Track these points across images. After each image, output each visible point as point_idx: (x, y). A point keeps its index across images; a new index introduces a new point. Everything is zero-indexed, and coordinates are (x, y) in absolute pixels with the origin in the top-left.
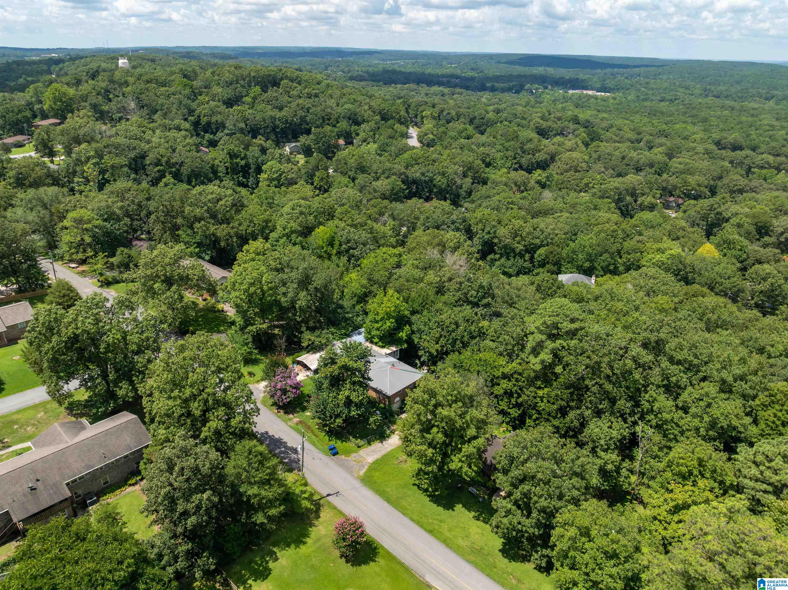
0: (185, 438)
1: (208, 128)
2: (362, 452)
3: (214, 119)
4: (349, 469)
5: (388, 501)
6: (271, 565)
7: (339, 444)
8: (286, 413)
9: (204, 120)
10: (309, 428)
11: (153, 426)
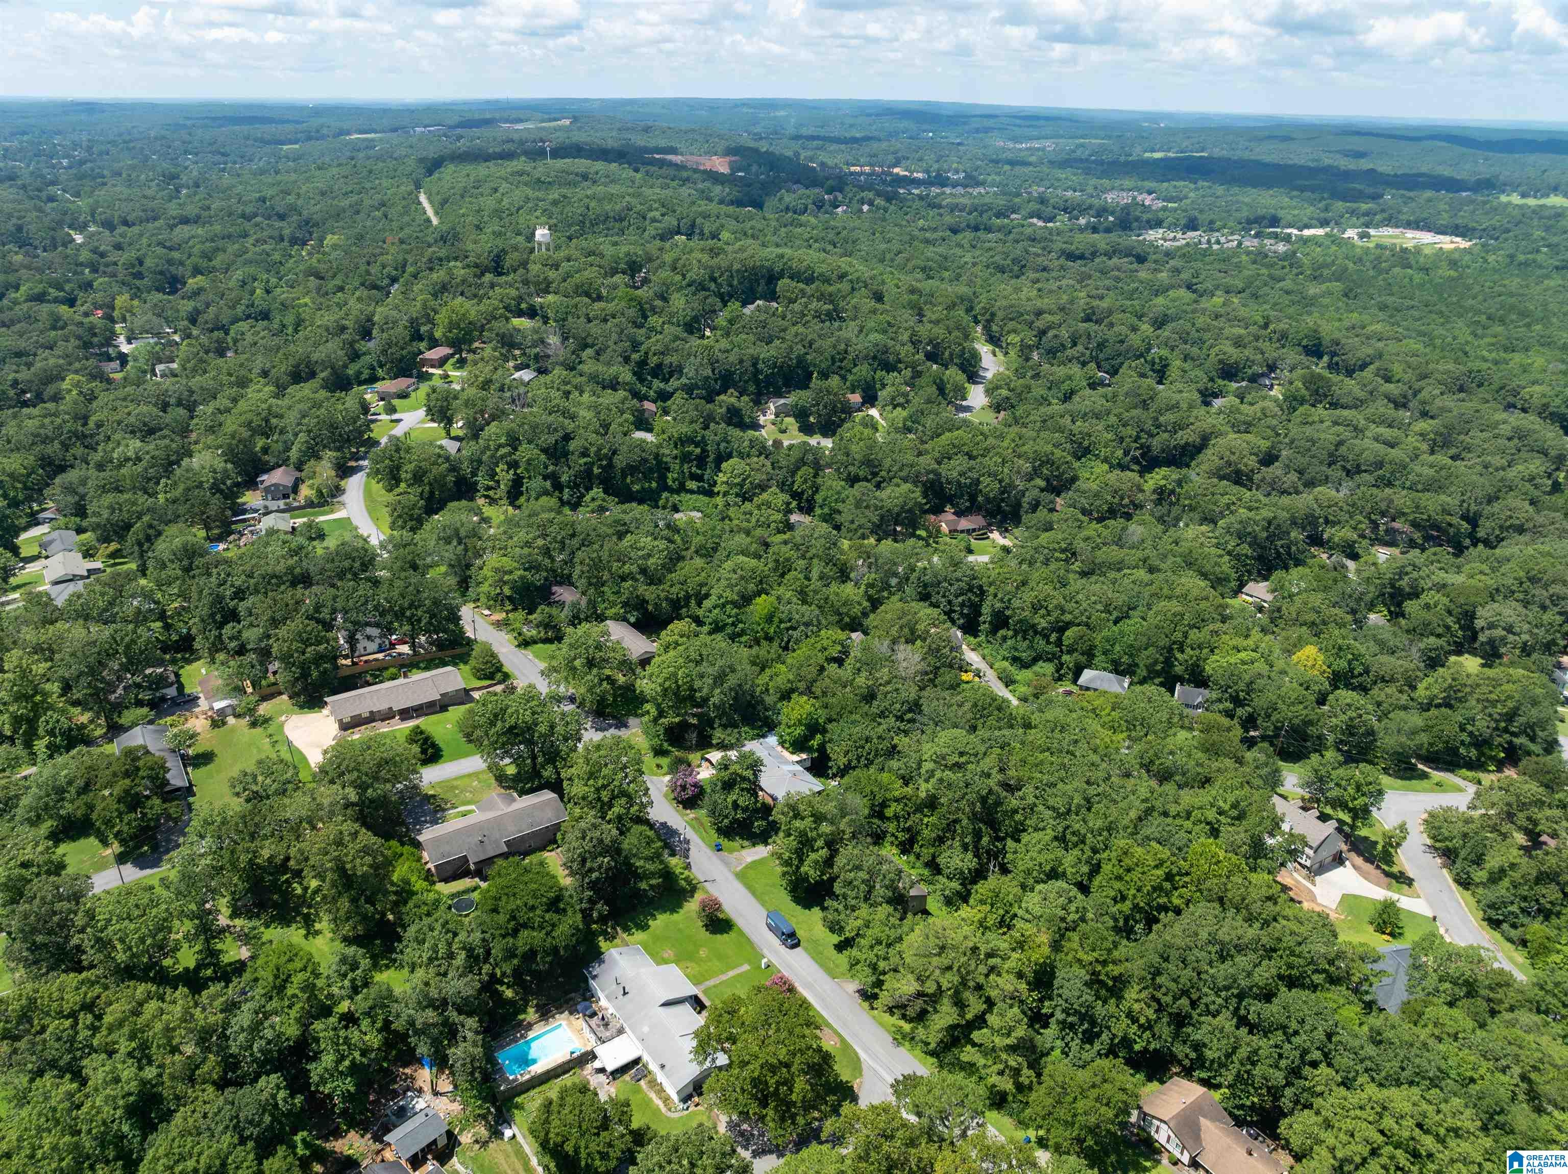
0: (595, 817)
1: (658, 372)
2: (744, 852)
3: (668, 360)
4: (727, 864)
5: (754, 893)
6: (651, 922)
7: (725, 842)
8: (685, 808)
9: (653, 361)
10: (702, 824)
11: (569, 806)
